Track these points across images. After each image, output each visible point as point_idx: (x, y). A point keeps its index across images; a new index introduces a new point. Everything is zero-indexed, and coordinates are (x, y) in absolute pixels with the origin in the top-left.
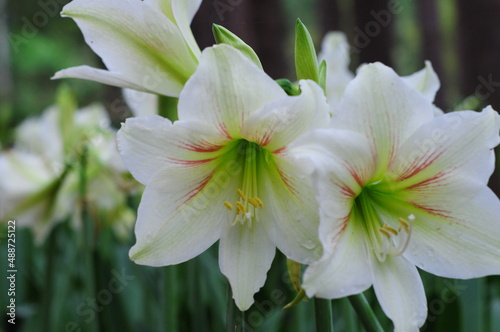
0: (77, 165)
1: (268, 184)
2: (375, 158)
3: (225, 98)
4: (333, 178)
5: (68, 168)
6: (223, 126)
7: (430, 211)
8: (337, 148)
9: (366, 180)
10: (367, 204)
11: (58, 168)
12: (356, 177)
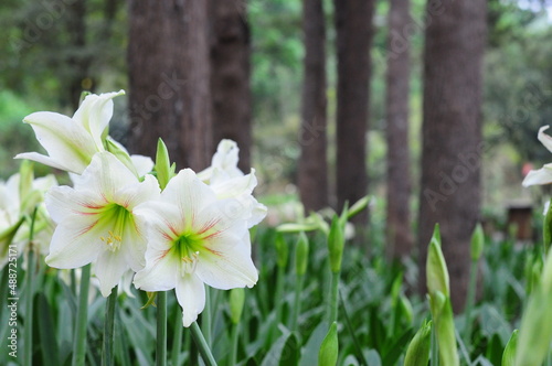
0: (29, 220)
1: (128, 230)
2: (183, 220)
3: (104, 180)
4: (157, 228)
5: (23, 220)
6: (103, 195)
7: (213, 252)
8: (161, 212)
9: (180, 233)
10: (183, 247)
11: (15, 220)
12: (172, 229)
